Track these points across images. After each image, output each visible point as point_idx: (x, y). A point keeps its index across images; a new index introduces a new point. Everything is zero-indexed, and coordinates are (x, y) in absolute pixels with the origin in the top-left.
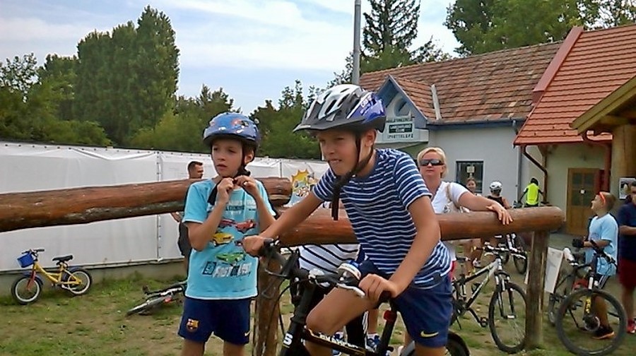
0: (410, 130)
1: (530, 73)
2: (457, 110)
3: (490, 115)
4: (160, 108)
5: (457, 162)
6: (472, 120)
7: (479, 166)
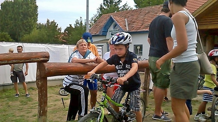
2: (134, 27)
3: (144, 29)
4: (31, 27)
5: (134, 45)
6: (139, 31)
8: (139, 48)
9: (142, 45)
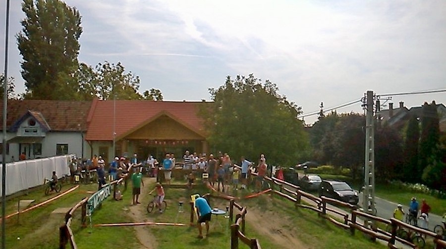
0: (36, 132)
1: (82, 113)
3: (71, 129)
5: (57, 144)
7: (66, 146)
8: (63, 147)
9: (67, 144)
